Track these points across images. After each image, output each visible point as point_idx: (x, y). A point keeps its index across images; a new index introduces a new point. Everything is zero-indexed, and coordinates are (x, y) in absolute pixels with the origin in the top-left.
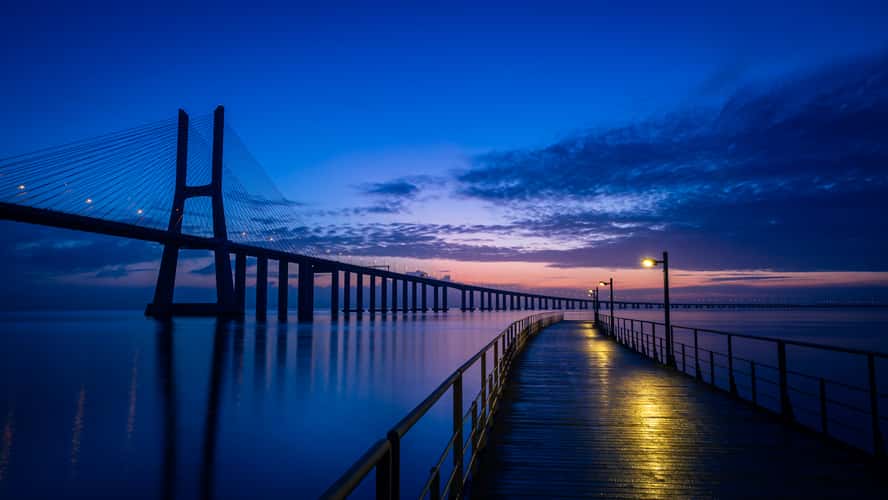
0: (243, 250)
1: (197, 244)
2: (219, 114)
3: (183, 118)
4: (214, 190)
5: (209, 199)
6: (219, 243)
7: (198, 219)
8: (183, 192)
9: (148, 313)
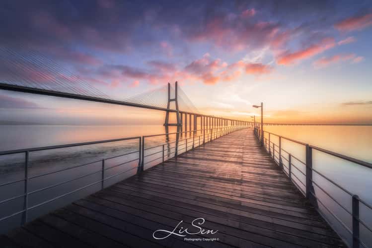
0: (182, 113)
1: (172, 111)
2: (176, 83)
3: (169, 84)
4: (176, 100)
5: (175, 102)
6: (177, 111)
7: (173, 106)
8: (170, 100)
9: (164, 125)
